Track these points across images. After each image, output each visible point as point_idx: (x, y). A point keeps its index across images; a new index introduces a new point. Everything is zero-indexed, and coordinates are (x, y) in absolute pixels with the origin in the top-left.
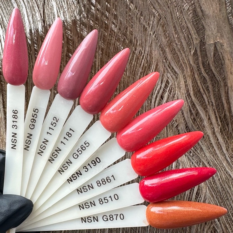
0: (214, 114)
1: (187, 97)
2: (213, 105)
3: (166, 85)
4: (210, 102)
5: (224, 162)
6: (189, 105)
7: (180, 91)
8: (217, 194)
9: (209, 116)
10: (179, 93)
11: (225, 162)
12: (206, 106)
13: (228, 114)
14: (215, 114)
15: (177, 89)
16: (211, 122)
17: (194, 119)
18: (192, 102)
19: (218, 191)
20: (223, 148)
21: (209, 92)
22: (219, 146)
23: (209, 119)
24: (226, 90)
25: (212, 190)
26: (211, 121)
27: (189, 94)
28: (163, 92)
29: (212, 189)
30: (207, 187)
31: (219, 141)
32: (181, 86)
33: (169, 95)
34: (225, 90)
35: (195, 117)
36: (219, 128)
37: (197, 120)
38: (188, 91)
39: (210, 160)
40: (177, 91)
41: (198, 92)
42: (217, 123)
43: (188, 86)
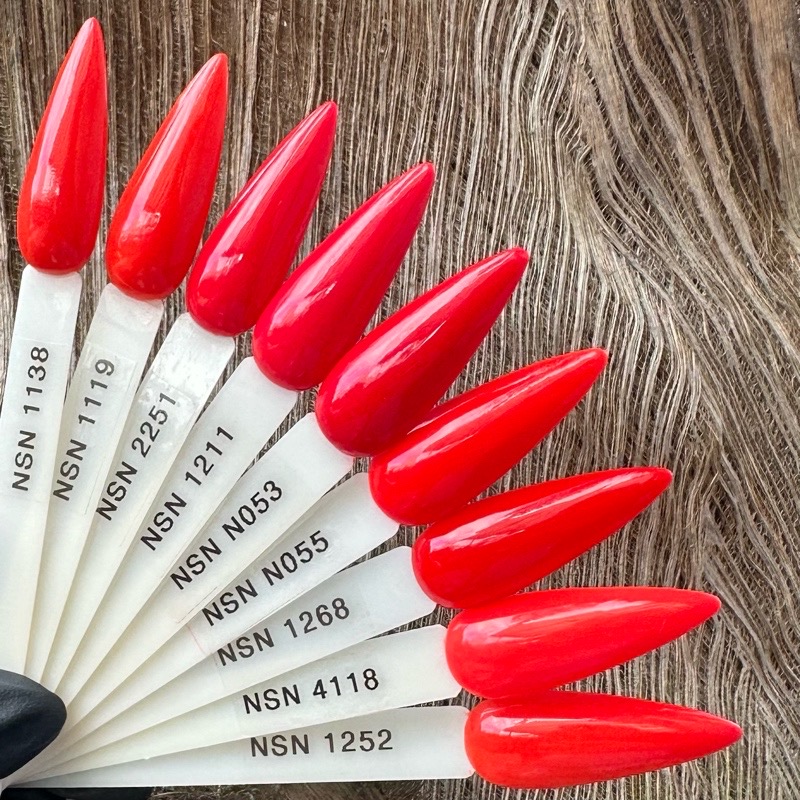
0: (708, 122)
1: (618, 58)
2: (702, 89)
3: (546, 16)
4: (694, 79)
5: (746, 283)
6: (625, 86)
7: (593, 37)
8: (725, 378)
9: (692, 125)
10: (590, 42)
11: (750, 281)
12: (681, 90)
13: (753, 122)
14: (713, 123)
15: (583, 29)
16: (701, 150)
17: (643, 133)
18: (635, 76)
19: (728, 370)
20: (741, 236)
21: (690, 45)
22: (730, 231)
23: (693, 137)
24: (746, 37)
25: (710, 363)
26: (699, 143)
27: (624, 48)
28: (537, 42)
29: (709, 361)
30: (693, 354)
31: (729, 211)
32: (596, 19)
33: (557, 51)
34: (741, 36)
35: (646, 128)
36: (725, 169)
37: (652, 139)
38: (619, 37)
39: (699, 270)
40: (583, 39)
41: (655, 44)
42: (720, 153)
43: (620, 20)
